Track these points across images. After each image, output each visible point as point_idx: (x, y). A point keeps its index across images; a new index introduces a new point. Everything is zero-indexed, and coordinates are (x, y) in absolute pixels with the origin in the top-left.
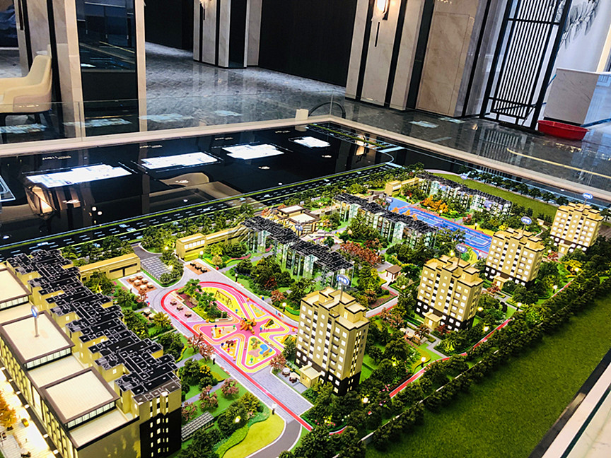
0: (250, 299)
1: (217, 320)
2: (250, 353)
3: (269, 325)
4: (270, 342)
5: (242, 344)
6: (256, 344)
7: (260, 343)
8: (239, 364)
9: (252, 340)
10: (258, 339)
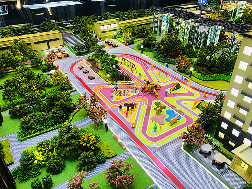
0: (154, 66)
1: (119, 83)
2: (153, 120)
3: (175, 89)
4: (178, 107)
5: (144, 108)
6: (160, 109)
7: (165, 107)
8: (138, 133)
9: (156, 104)
10: (163, 104)
